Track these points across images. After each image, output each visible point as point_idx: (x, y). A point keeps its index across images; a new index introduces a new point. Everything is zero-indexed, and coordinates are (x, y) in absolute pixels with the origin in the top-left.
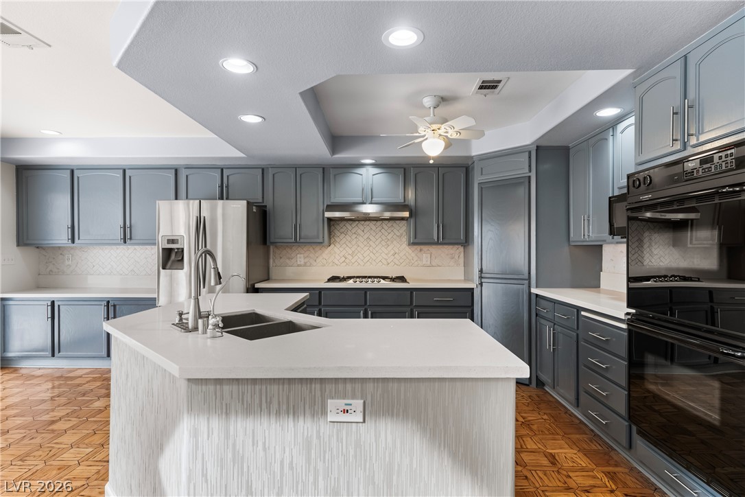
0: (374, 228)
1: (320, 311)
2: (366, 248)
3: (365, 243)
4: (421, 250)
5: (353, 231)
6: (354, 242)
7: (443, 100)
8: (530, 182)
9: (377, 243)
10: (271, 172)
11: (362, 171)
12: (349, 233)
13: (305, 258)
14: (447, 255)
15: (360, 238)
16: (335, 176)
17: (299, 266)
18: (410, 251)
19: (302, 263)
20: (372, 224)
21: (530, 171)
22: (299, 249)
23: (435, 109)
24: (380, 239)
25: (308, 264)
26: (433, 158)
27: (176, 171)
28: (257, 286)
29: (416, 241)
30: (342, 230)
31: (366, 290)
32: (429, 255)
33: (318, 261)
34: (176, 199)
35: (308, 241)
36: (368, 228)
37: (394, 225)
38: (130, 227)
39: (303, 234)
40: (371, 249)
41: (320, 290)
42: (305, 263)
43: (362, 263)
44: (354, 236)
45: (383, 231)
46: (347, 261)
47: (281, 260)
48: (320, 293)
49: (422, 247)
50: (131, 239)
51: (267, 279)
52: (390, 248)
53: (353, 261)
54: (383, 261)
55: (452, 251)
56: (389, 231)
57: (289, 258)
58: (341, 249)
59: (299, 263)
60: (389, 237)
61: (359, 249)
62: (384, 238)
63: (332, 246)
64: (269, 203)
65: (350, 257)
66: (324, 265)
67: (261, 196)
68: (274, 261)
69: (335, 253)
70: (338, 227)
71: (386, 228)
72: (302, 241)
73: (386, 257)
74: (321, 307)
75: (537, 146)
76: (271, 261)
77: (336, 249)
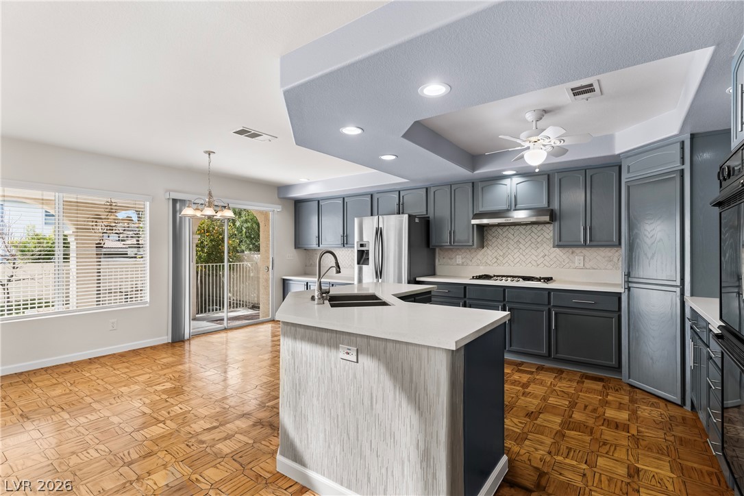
0: (524, 232)
1: (465, 302)
2: (516, 250)
3: (515, 246)
4: (572, 253)
5: (504, 235)
6: (505, 245)
7: (545, 112)
8: (682, 176)
9: (527, 245)
10: (432, 190)
11: (507, 181)
12: (501, 237)
13: (462, 258)
14: (604, 257)
15: (511, 241)
16: (482, 188)
17: (458, 265)
18: (561, 254)
19: (460, 262)
20: (521, 228)
21: (683, 163)
22: (458, 251)
23: (538, 122)
24: (530, 242)
25: (465, 264)
26: (539, 167)
27: (372, 195)
28: (418, 279)
29: (561, 243)
30: (494, 234)
31: (504, 288)
32: (582, 258)
33: (473, 261)
34: (372, 215)
35: (460, 244)
36: (518, 232)
37: (544, 228)
38: (347, 236)
39: (456, 239)
40: (521, 251)
41: (465, 286)
42: (463, 263)
43: (512, 264)
44: (505, 240)
45: (533, 234)
46: (499, 262)
47: (445, 260)
48: (465, 288)
49: (574, 249)
50: (347, 244)
51: (433, 274)
52: (539, 251)
53: (504, 262)
54: (533, 262)
55: (610, 254)
56: (539, 234)
57: (450, 259)
58: (493, 251)
59: (458, 263)
60: (539, 240)
61: (509, 251)
62: (533, 240)
63: (485, 248)
64: (431, 215)
65: (501, 258)
66: (478, 265)
67: (425, 209)
68: (439, 260)
69: (488, 254)
70: (491, 232)
71: (535, 231)
72: (456, 244)
73: (535, 259)
74: (466, 299)
75: (691, 134)
76: (437, 260)
77: (489, 251)
